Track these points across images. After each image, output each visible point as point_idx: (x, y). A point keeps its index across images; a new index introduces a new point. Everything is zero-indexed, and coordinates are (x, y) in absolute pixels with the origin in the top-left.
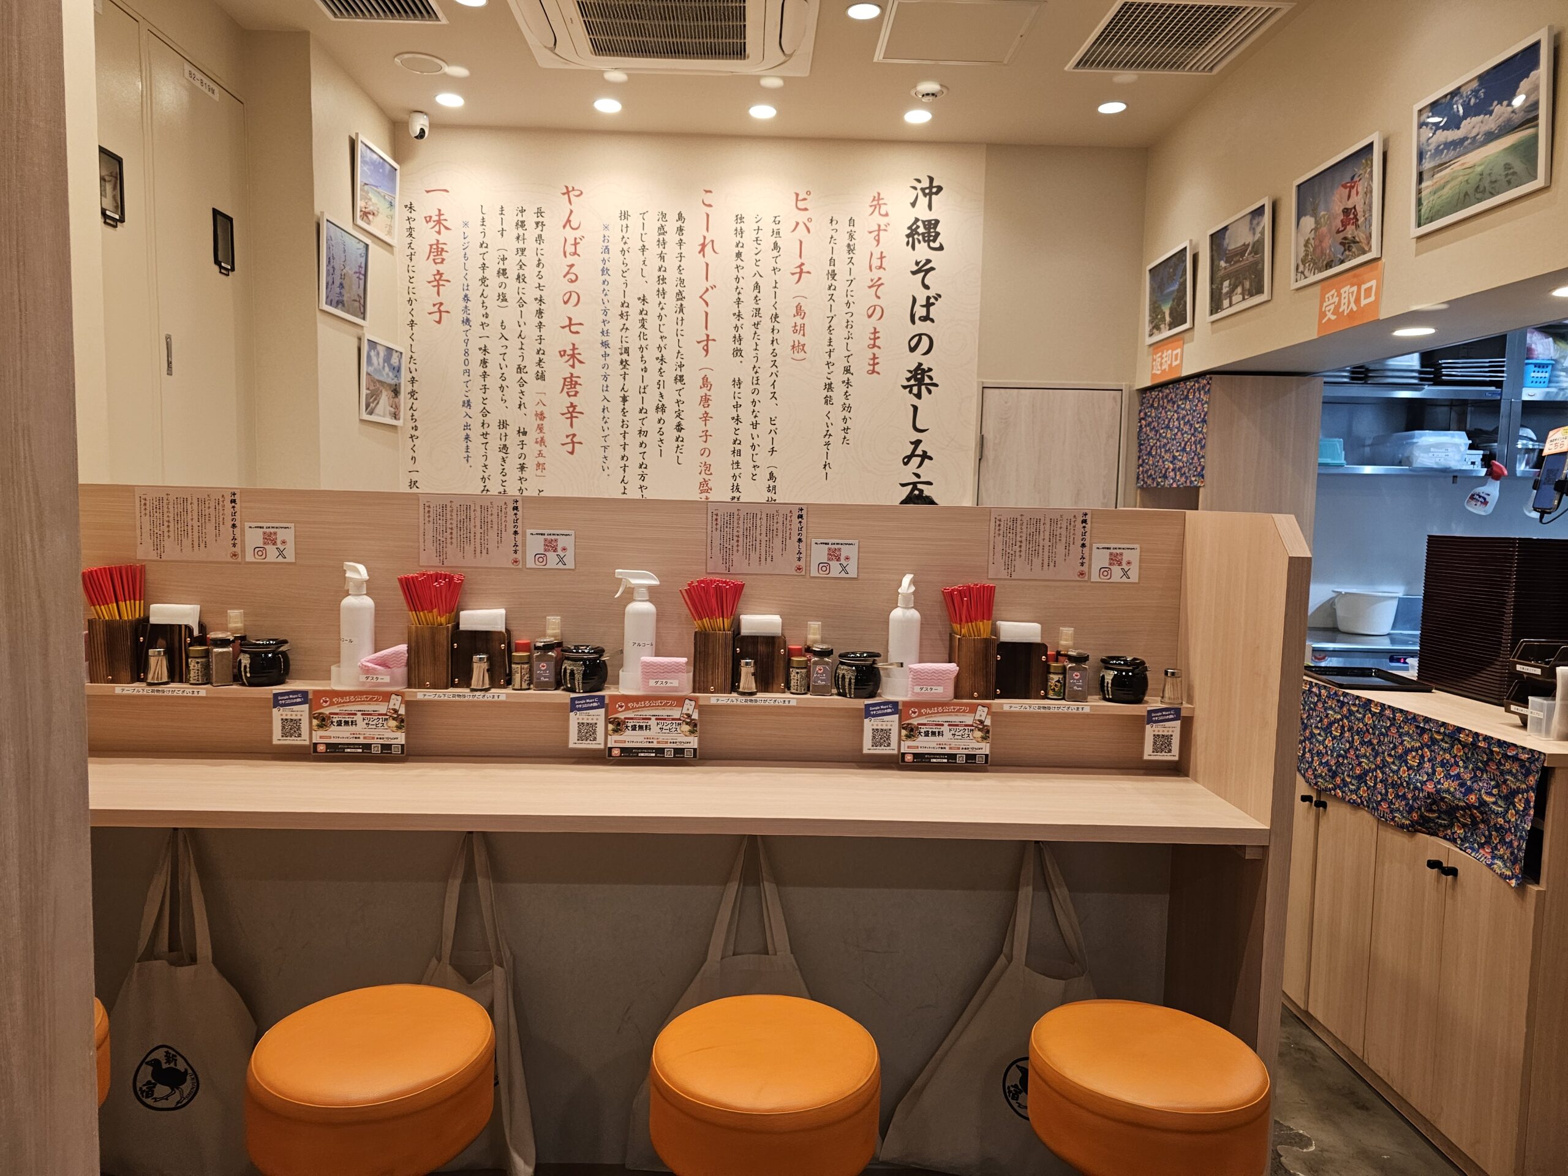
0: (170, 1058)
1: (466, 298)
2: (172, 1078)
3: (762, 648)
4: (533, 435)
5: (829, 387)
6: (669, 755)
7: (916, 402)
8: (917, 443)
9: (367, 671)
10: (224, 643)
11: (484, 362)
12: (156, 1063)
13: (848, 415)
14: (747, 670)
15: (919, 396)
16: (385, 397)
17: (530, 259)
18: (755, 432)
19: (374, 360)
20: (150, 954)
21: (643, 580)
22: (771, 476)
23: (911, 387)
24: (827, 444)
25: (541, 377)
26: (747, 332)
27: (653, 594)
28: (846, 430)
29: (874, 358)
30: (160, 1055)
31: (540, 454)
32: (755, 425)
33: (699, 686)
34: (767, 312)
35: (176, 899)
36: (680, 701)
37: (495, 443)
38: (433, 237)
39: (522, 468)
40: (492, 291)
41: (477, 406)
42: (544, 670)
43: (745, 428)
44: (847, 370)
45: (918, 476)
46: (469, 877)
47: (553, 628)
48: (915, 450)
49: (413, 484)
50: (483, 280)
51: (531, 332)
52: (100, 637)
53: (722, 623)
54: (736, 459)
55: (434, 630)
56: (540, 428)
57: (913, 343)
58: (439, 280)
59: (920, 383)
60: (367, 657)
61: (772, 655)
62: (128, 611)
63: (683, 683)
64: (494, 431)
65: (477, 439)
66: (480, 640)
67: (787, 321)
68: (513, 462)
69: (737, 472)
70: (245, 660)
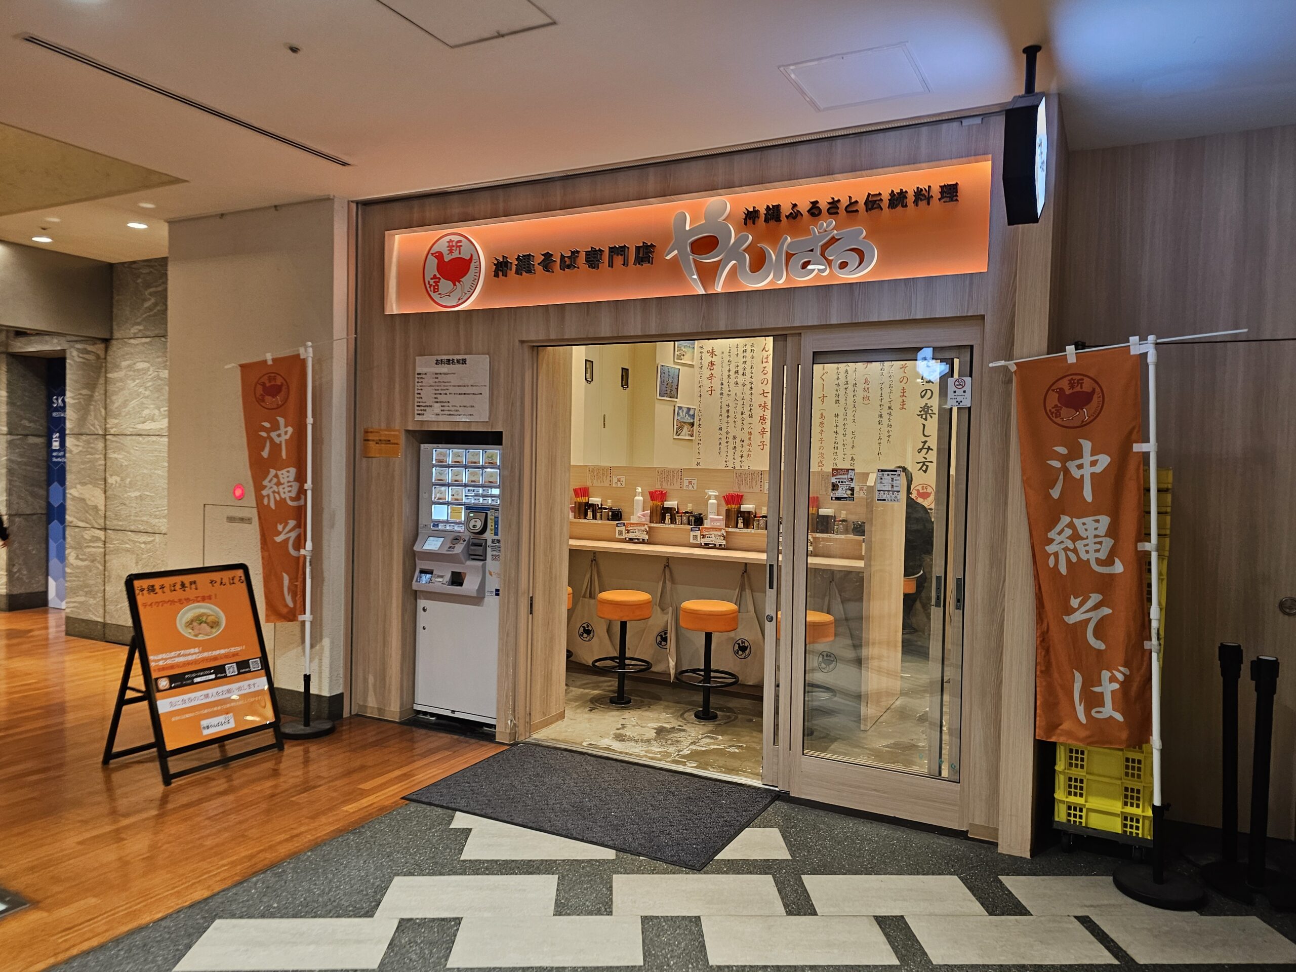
0: (588, 626)
1: (722, 384)
2: (588, 632)
3: (746, 515)
4: (747, 442)
5: (881, 416)
6: (717, 546)
7: (924, 422)
8: (925, 442)
9: (639, 517)
10: (606, 509)
11: (728, 411)
12: (584, 627)
13: (890, 429)
14: (740, 521)
15: (926, 419)
16: (686, 429)
17: (748, 366)
18: (845, 438)
19: (681, 414)
20: (584, 597)
21: (712, 493)
22: (852, 459)
23: (922, 415)
24: (880, 443)
25: (751, 416)
26: (842, 392)
27: (716, 497)
28: (889, 436)
29: (903, 402)
30: (585, 625)
31: (749, 451)
32: (844, 435)
33: (727, 526)
34: (851, 383)
35: (591, 581)
36: (720, 530)
37: (731, 446)
38: (710, 359)
39: (742, 456)
40: (732, 380)
41: (724, 430)
42: (685, 519)
43: (840, 436)
44: (890, 408)
45: (926, 458)
46: (665, 582)
47: (689, 508)
48: (924, 445)
49: (698, 464)
50: (729, 376)
51: (747, 397)
52: (577, 506)
53: (734, 507)
54: (836, 451)
55: (657, 506)
56: (750, 439)
57: (923, 394)
58: (711, 377)
59: (927, 413)
60: (640, 513)
61: (749, 517)
62: (584, 500)
63: (722, 524)
64: (731, 440)
65: (724, 444)
66: (669, 510)
67: (861, 386)
68: (738, 454)
69: (836, 457)
70: (610, 514)
